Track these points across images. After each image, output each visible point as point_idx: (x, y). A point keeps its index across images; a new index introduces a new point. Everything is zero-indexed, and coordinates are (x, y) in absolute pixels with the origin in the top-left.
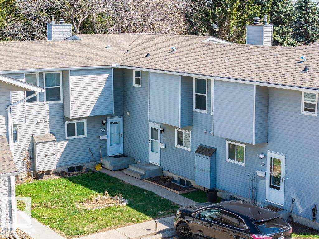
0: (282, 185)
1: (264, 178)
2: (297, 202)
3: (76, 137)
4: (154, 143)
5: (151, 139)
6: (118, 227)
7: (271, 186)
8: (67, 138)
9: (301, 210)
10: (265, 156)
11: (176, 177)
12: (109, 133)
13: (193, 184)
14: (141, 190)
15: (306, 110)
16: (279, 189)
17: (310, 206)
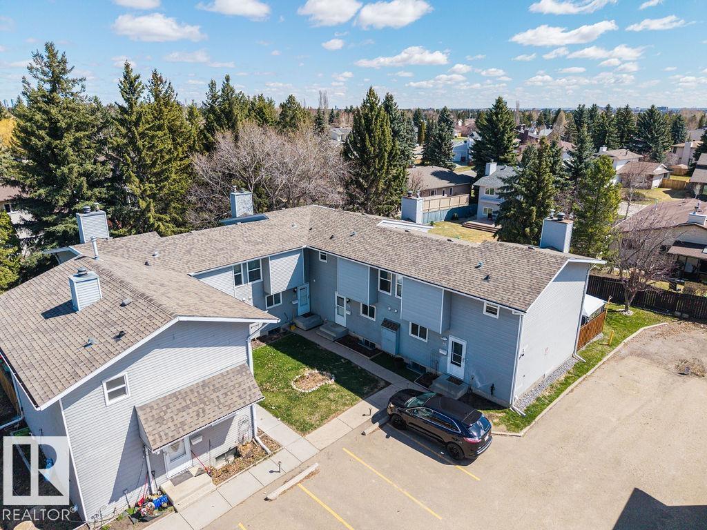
0: (463, 364)
1: (447, 355)
2: (476, 379)
3: (274, 306)
4: (340, 309)
5: (337, 305)
6: (338, 414)
7: (452, 362)
8: (267, 308)
9: (479, 385)
10: (448, 339)
11: (361, 338)
12: (299, 298)
13: (377, 346)
14: (338, 358)
15: (487, 311)
16: (460, 366)
17: (489, 384)
